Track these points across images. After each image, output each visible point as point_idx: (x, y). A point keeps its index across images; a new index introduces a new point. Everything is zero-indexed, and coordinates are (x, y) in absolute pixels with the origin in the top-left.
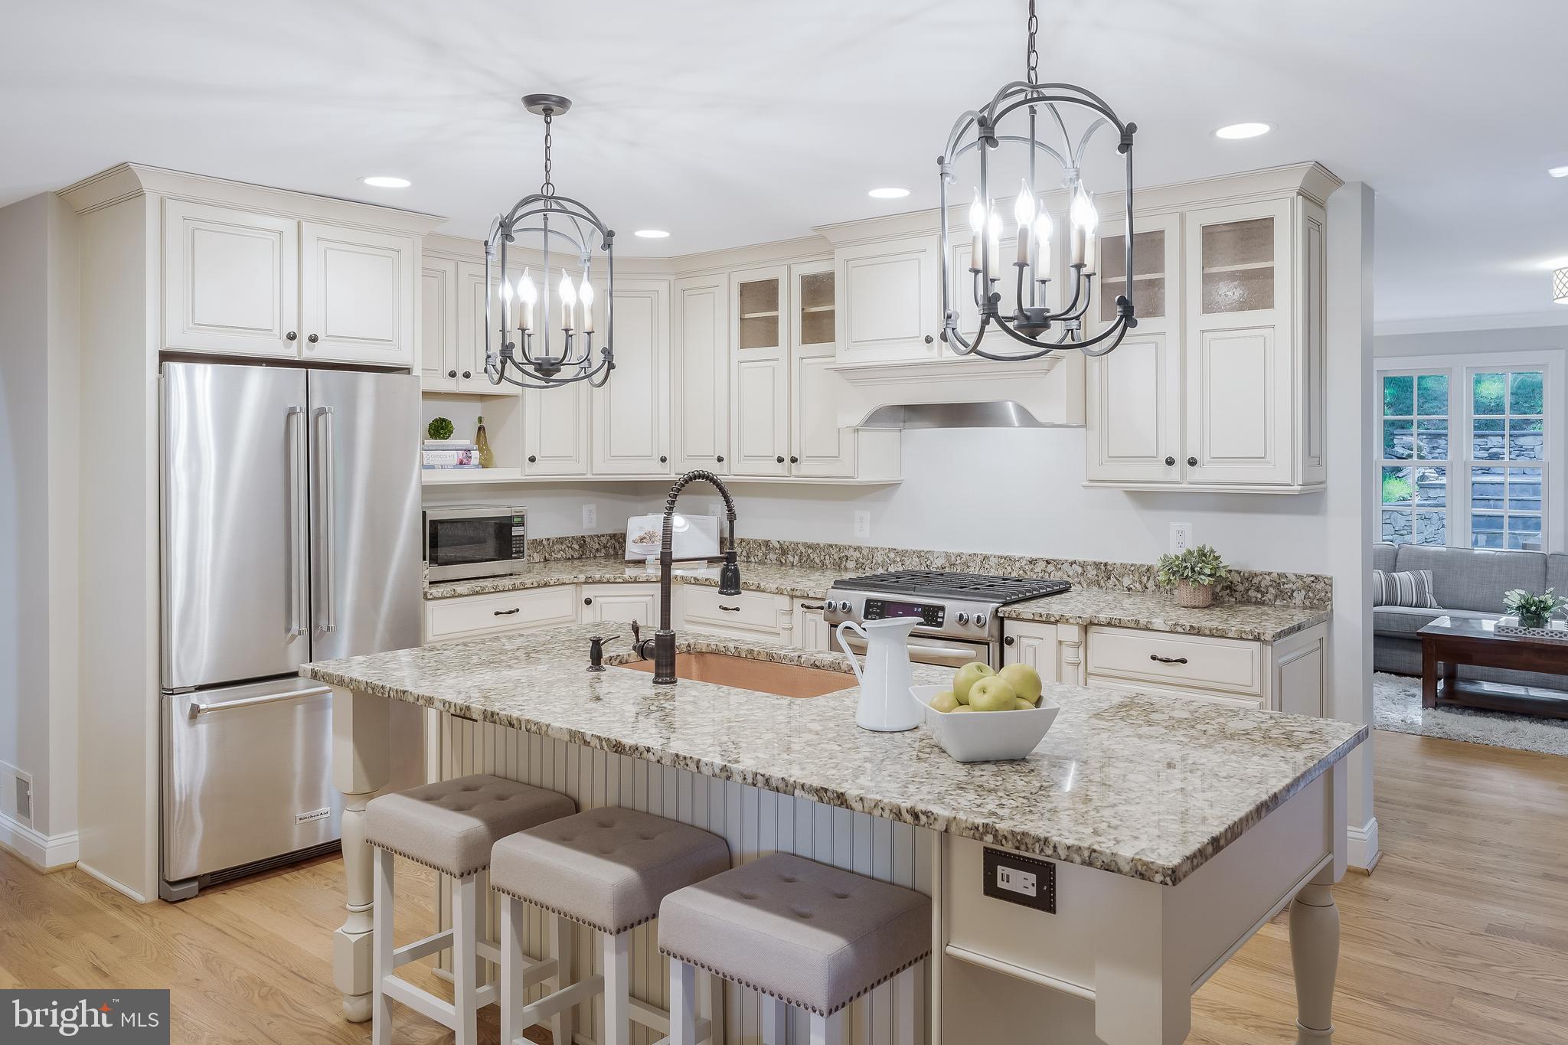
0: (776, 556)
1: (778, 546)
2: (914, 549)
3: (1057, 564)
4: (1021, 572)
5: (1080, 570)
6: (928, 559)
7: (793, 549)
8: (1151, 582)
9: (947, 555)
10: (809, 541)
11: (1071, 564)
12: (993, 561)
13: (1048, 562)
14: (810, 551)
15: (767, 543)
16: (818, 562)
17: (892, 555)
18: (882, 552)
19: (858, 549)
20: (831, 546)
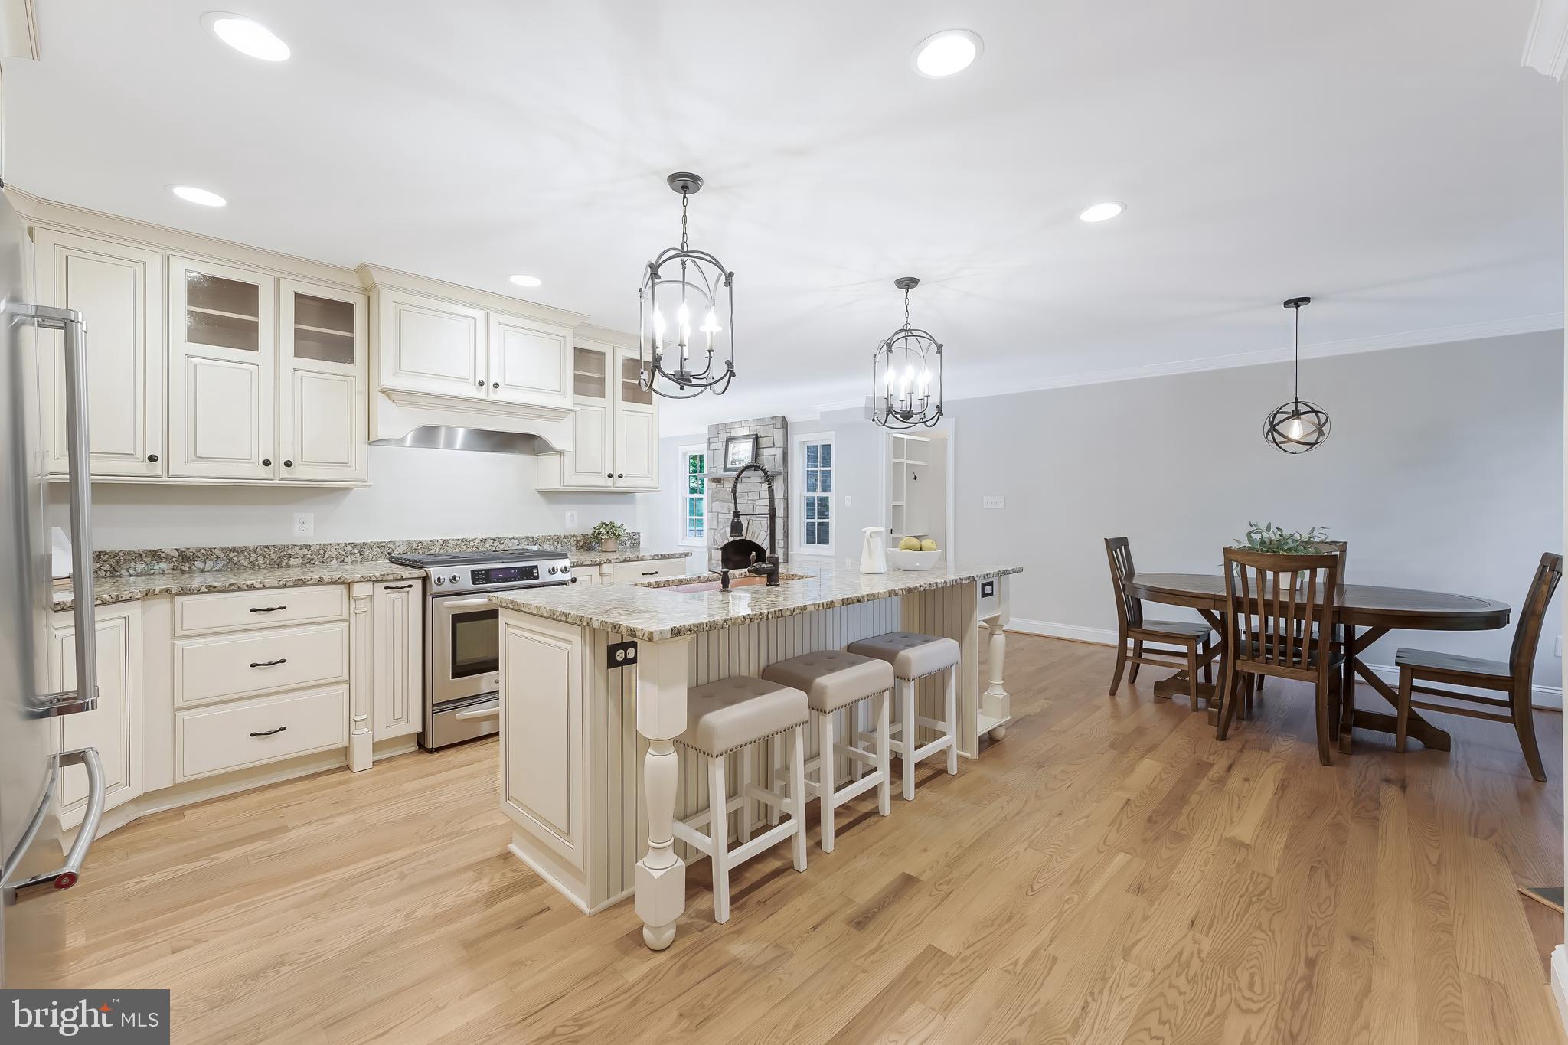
0: (172, 565)
1: (177, 554)
2: (374, 541)
3: (501, 540)
4: (474, 549)
5: (517, 542)
6: (390, 548)
7: (204, 555)
8: (560, 544)
9: (410, 544)
10: (231, 546)
11: (511, 539)
12: (451, 544)
13: (494, 540)
14: (232, 555)
15: (155, 555)
16: (246, 563)
17: (349, 548)
18: (337, 547)
19: (308, 547)
20: (267, 547)
